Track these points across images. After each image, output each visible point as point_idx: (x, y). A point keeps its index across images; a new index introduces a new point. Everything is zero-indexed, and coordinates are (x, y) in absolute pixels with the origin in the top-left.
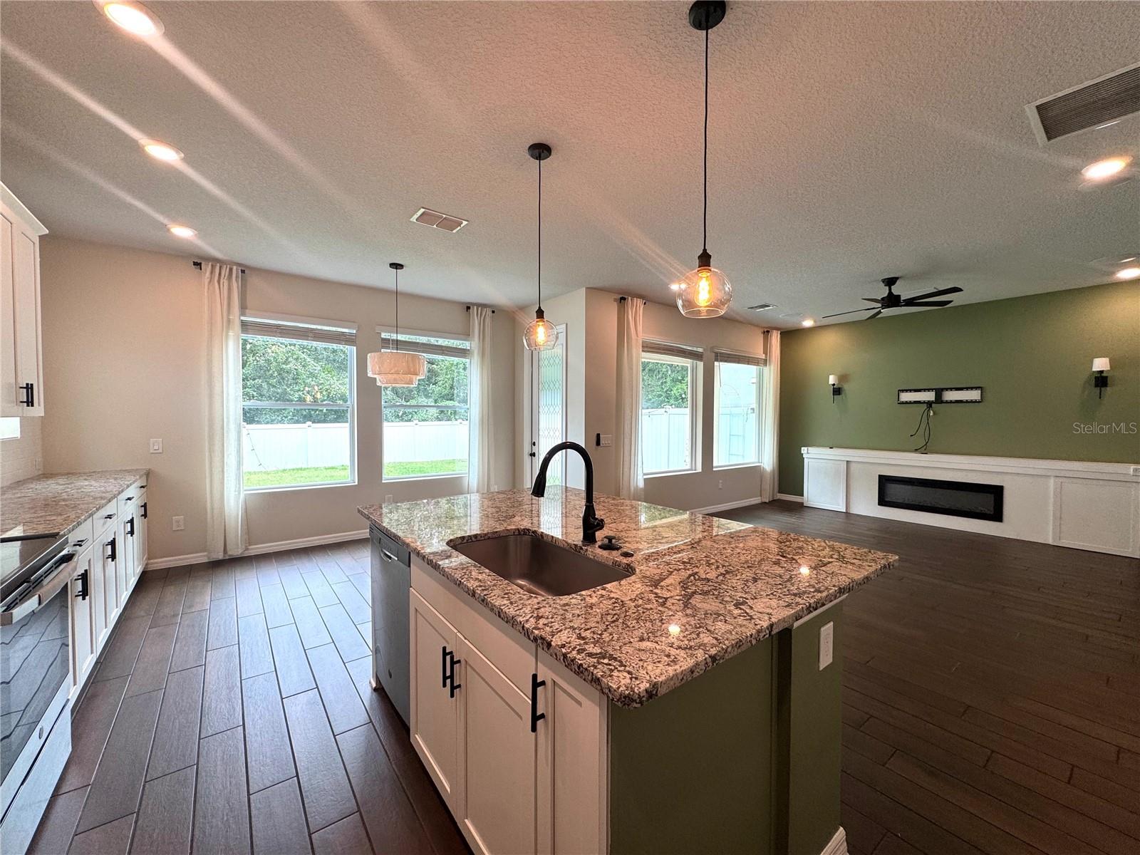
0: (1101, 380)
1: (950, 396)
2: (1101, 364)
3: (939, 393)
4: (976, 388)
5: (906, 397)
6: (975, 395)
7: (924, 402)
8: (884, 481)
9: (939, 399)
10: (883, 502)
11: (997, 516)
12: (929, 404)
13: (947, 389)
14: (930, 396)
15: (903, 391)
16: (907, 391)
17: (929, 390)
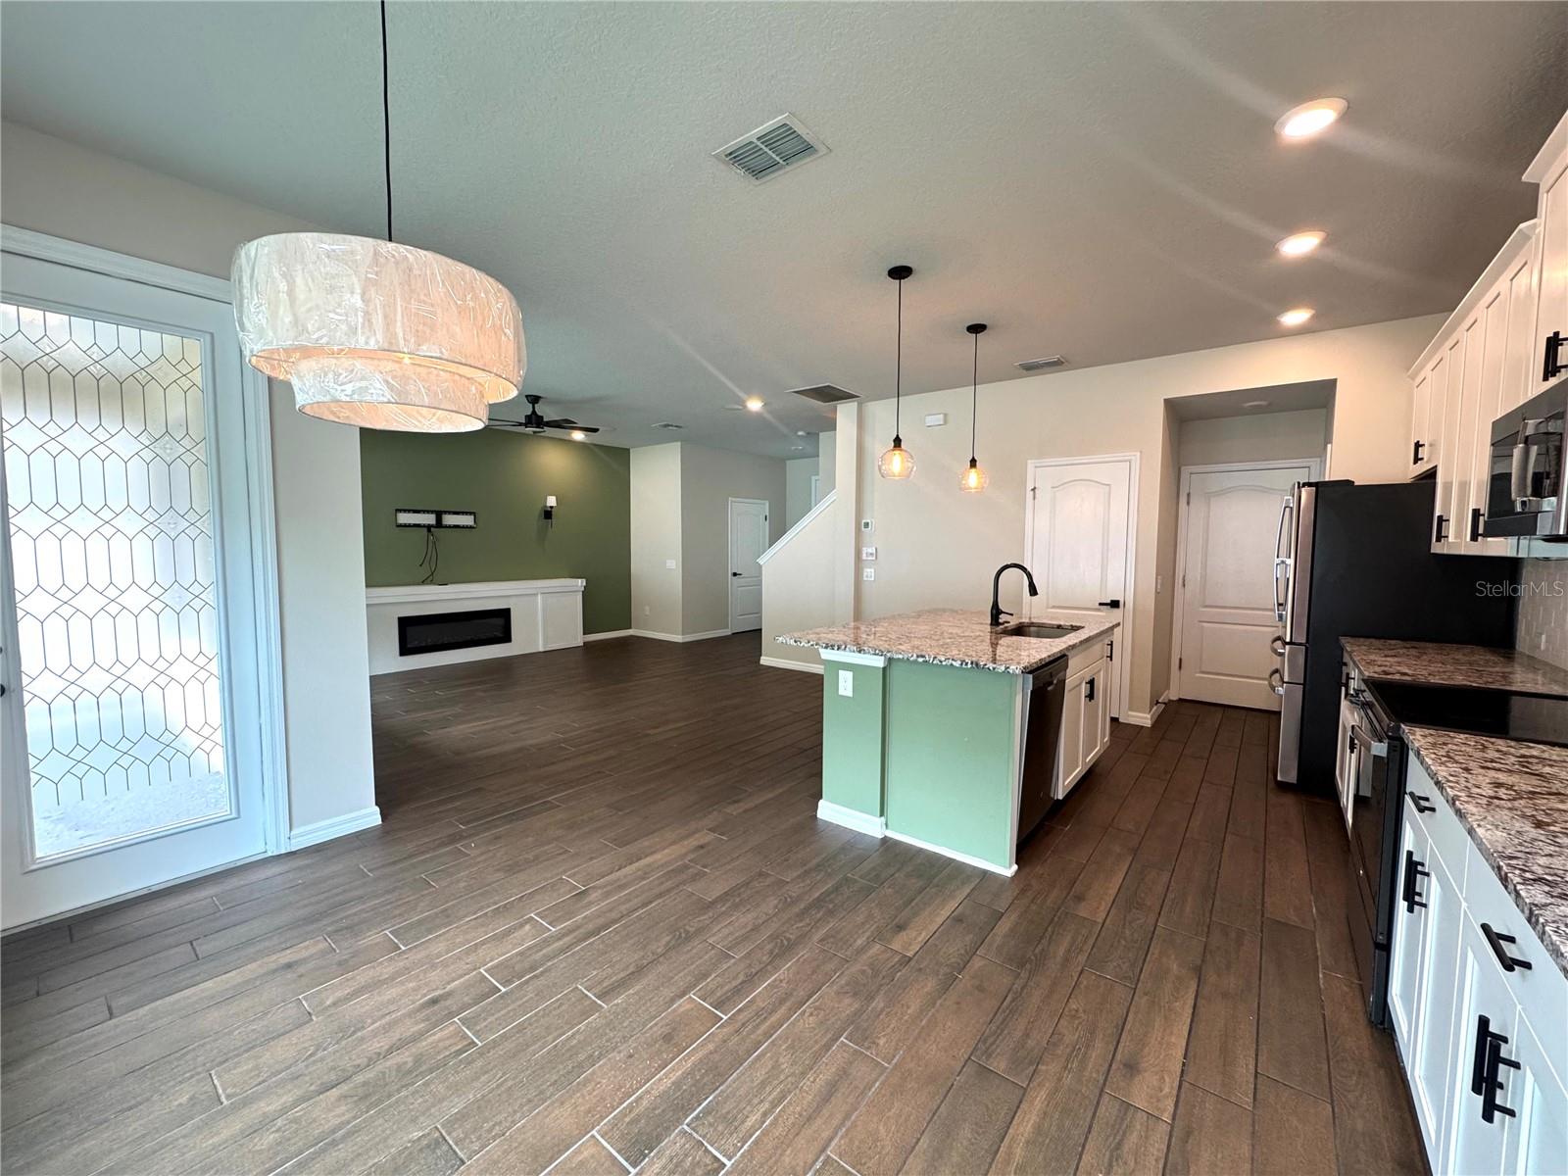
0: (548, 514)
1: (449, 520)
2: (552, 501)
3: (439, 515)
4: (470, 513)
5: (404, 518)
6: (468, 520)
7: (424, 526)
8: (405, 624)
9: (439, 523)
10: (405, 651)
11: (506, 637)
12: (429, 527)
13: (446, 512)
14: (429, 519)
15: (400, 511)
16: (405, 511)
17: (428, 512)
